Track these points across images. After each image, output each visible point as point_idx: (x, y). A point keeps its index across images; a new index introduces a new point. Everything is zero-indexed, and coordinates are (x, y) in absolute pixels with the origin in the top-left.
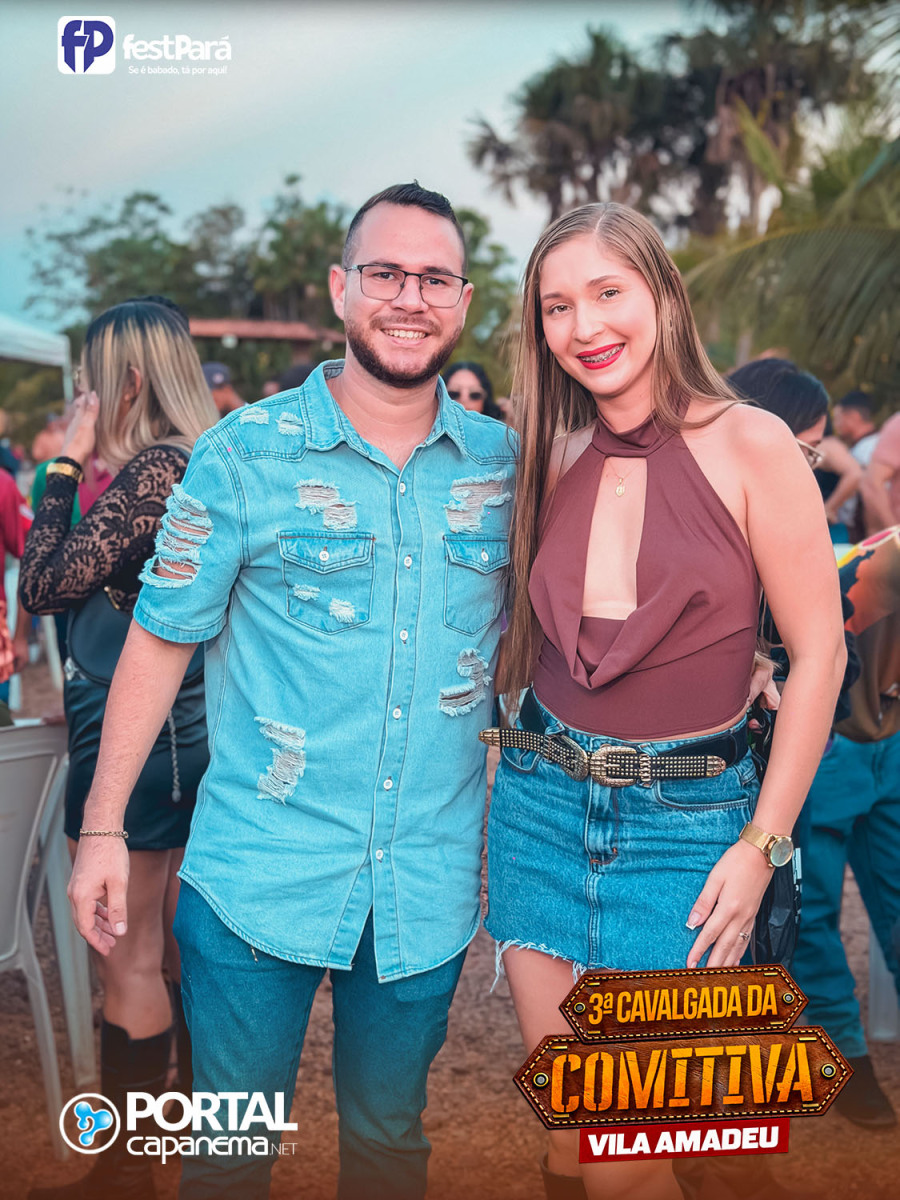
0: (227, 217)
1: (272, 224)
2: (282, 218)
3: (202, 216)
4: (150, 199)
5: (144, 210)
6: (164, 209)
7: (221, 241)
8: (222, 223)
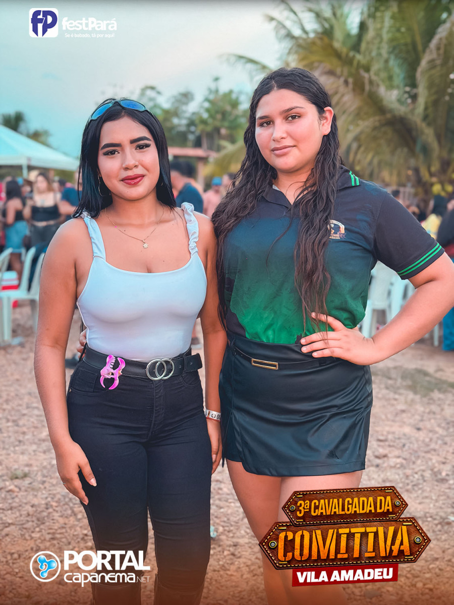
0: (186, 97)
1: (207, 100)
2: (212, 97)
3: (175, 97)
4: (152, 88)
5: (150, 93)
6: (159, 93)
7: (184, 108)
8: (184, 100)
